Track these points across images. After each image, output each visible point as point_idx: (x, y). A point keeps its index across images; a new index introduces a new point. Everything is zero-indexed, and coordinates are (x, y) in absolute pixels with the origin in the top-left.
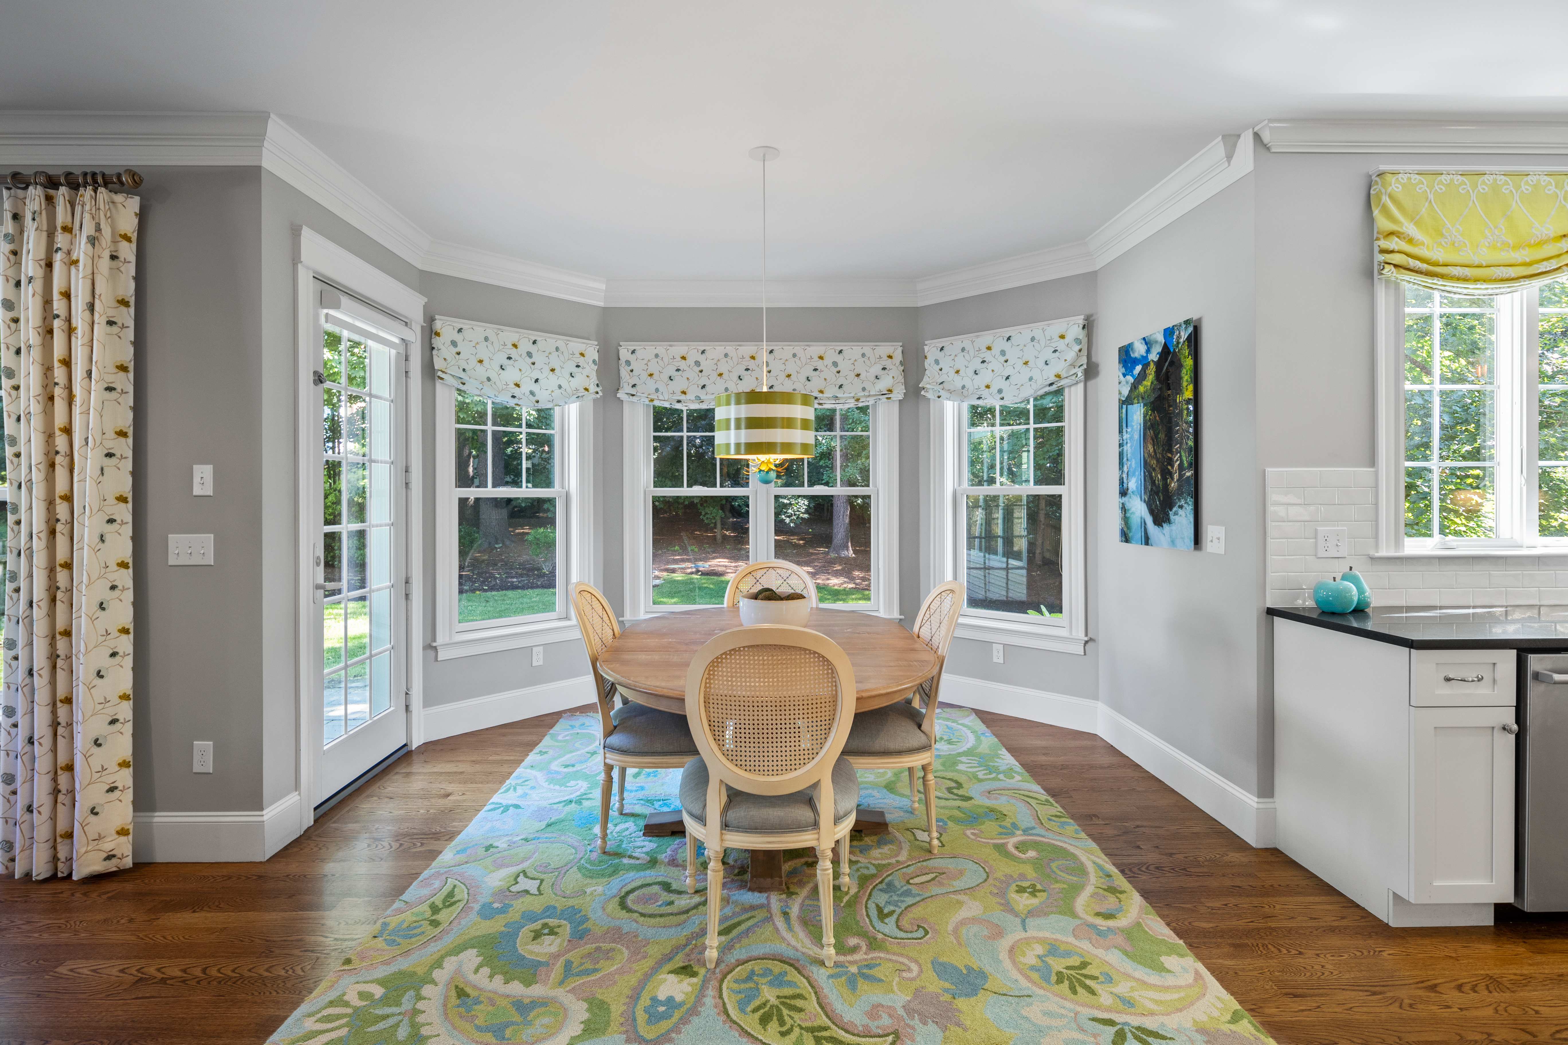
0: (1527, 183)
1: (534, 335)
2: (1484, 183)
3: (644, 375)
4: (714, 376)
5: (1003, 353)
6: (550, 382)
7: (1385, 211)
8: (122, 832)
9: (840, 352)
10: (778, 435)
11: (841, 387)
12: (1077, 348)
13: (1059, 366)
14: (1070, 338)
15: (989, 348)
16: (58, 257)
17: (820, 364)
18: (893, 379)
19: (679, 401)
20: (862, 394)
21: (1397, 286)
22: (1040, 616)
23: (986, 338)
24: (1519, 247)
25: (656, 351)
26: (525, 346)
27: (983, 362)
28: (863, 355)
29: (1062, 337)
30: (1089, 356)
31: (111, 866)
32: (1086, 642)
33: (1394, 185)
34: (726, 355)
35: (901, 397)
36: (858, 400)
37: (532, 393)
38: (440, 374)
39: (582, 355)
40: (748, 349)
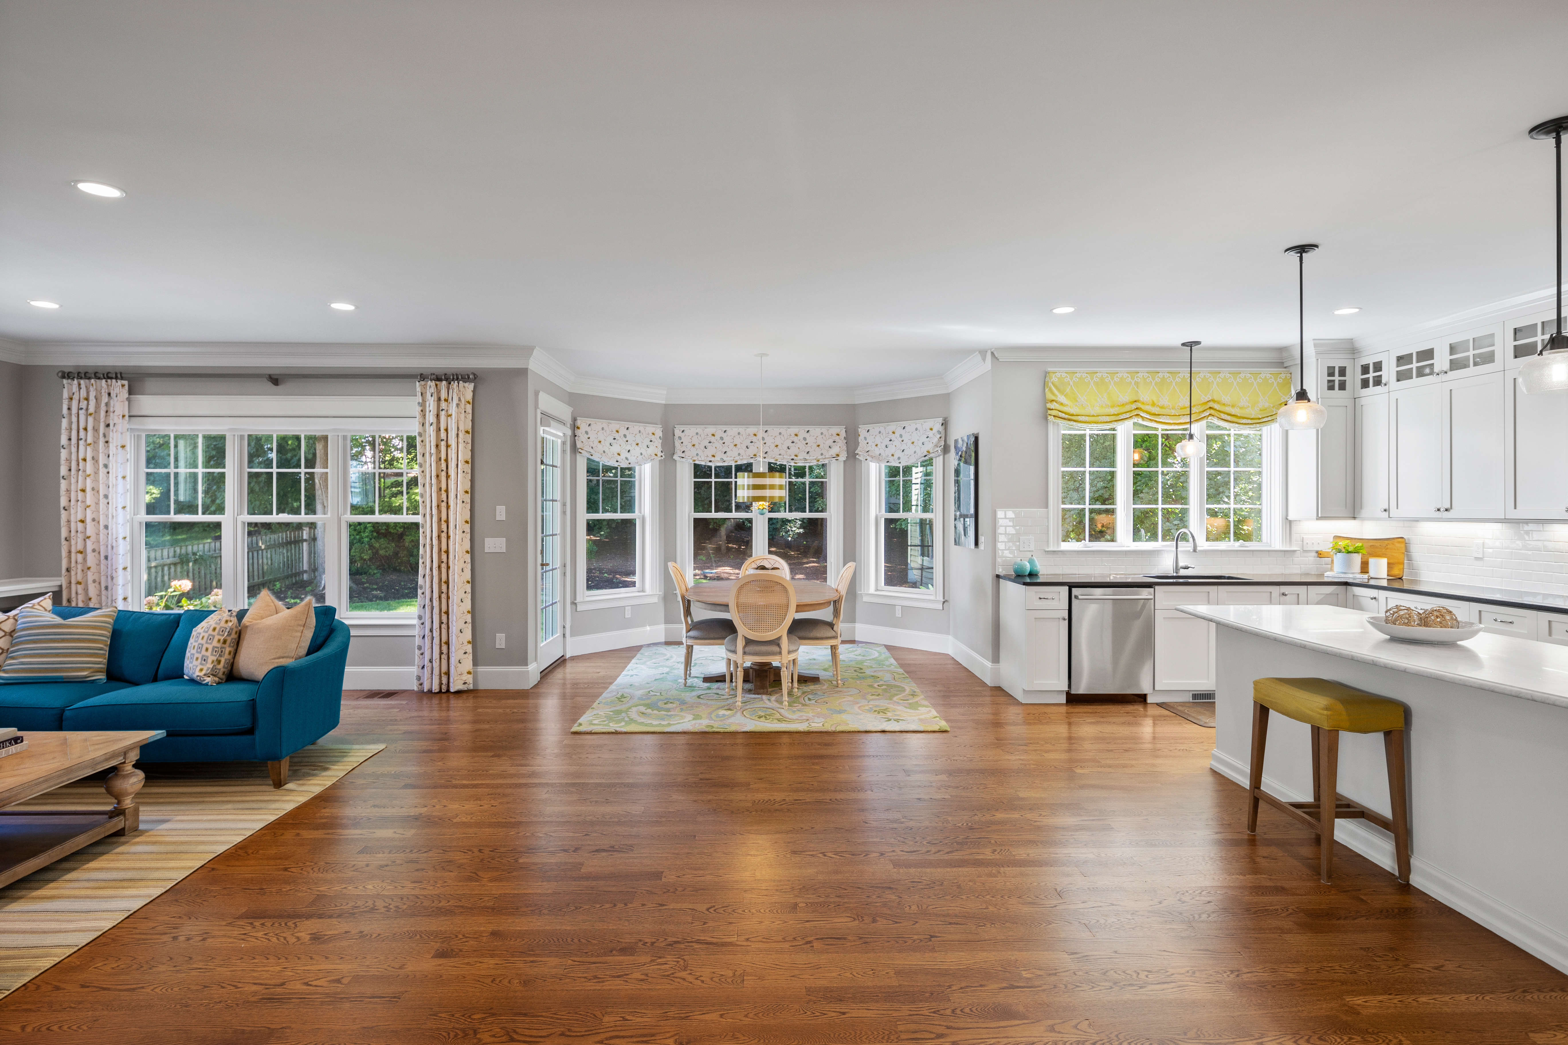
0: (1117, 377)
1: (627, 424)
2: (1097, 377)
3: (690, 445)
4: (732, 446)
5: (901, 436)
6: (636, 451)
7: (1050, 390)
8: (469, 673)
9: (808, 431)
10: (767, 493)
11: (808, 453)
12: (939, 436)
13: (929, 446)
14: (935, 430)
15: (894, 433)
16: (443, 414)
17: (795, 439)
18: (840, 448)
19: (710, 461)
20: (821, 457)
21: (1058, 425)
22: (928, 590)
23: (892, 426)
24: (1113, 406)
25: (697, 431)
26: (623, 431)
27: (891, 440)
28: (822, 434)
29: (931, 429)
30: (945, 441)
31: (464, 688)
32: (944, 602)
33: (1054, 378)
34: (739, 433)
35: (844, 459)
36: (818, 461)
37: (627, 459)
38: (580, 450)
39: (653, 434)
40: (752, 430)
